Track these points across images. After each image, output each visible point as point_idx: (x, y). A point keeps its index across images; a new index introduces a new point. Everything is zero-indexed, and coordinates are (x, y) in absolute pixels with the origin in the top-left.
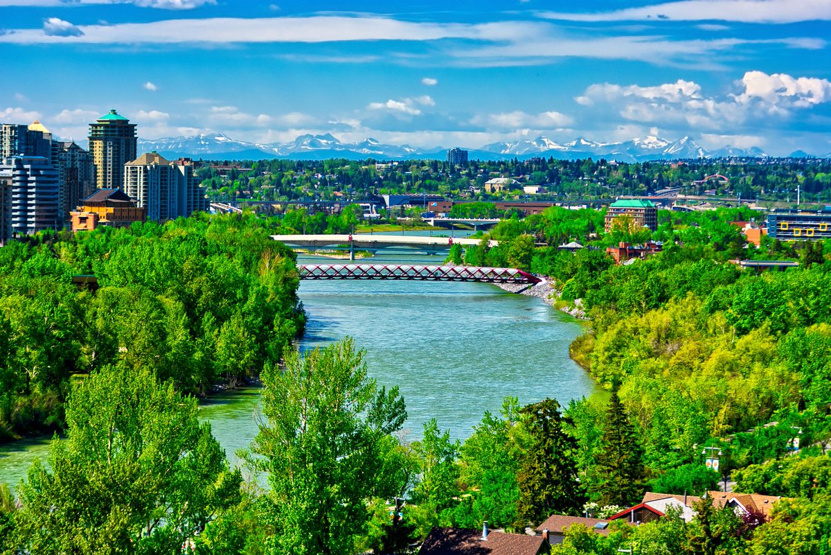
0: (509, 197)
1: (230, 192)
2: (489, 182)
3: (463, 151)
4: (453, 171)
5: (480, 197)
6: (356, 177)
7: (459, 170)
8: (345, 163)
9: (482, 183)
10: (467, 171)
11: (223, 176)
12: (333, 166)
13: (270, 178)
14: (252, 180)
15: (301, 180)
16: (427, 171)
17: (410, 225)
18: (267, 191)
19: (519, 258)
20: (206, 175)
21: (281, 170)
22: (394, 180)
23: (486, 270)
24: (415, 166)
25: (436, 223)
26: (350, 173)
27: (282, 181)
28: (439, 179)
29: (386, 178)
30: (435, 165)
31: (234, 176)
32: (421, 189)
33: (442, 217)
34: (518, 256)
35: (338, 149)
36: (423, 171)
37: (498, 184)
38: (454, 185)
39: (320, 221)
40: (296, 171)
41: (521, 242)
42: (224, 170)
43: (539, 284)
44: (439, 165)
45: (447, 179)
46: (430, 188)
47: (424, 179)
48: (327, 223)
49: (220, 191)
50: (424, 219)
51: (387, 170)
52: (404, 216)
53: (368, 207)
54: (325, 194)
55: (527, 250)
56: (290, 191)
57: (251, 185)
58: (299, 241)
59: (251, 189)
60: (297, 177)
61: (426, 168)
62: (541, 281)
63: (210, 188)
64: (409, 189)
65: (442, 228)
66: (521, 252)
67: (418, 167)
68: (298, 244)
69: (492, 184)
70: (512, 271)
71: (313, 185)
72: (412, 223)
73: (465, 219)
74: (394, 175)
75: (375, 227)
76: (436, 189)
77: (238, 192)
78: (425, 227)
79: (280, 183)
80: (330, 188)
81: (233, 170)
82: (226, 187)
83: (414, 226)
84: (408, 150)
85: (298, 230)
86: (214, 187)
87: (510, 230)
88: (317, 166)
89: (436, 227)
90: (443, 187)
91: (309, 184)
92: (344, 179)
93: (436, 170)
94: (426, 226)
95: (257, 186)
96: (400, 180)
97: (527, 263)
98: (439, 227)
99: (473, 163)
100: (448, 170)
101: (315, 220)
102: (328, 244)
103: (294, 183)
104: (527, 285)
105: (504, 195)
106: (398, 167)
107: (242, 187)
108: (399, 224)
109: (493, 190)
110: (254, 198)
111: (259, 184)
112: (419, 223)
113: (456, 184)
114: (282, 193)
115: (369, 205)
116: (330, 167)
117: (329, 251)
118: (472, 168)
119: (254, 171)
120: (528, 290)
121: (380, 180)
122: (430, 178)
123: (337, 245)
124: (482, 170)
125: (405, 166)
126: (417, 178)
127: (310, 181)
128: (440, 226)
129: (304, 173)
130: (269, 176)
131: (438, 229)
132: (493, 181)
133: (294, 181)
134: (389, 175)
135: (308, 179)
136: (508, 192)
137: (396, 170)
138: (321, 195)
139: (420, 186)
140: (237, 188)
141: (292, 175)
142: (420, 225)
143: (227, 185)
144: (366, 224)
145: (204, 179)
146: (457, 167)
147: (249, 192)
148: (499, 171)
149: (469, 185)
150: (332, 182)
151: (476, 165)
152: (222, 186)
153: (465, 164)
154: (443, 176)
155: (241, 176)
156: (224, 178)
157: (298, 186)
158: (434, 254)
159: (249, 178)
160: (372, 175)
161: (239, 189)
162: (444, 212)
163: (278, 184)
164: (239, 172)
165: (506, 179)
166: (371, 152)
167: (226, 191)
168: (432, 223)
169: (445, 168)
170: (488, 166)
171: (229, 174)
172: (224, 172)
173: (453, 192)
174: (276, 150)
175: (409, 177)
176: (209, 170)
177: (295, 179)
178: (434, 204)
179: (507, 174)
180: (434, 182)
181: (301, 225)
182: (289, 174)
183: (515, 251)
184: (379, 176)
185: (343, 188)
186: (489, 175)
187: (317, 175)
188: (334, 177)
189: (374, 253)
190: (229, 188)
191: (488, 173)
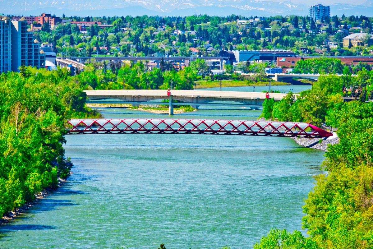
0: (366, 52)
1: (87, 48)
2: (347, 37)
3: (324, 7)
4: (313, 27)
5: (337, 53)
6: (215, 33)
7: (320, 26)
8: (207, 19)
9: (340, 38)
10: (327, 27)
11: (83, 32)
12: (194, 21)
13: (130, 34)
14: (111, 36)
15: (160, 36)
16: (288, 27)
17: (254, 80)
18: (124, 47)
19: (312, 112)
20: (66, 31)
21: (141, 27)
22: (253, 36)
23: (290, 125)
24: (276, 22)
25: (280, 79)
26: (210, 29)
27: (140, 38)
28: (298, 35)
29: (245, 34)
30: (295, 21)
31: (94, 32)
32: (278, 45)
33: (289, 72)
34: (312, 110)
35: (220, 6)
36: (283, 27)
37: (357, 40)
38: (312, 40)
39: (155, 76)
40: (157, 27)
41: (315, 96)
42: (84, 26)
43: (330, 138)
44: (300, 21)
45: (306, 35)
46: (286, 44)
47: (282, 35)
48: (163, 78)
49: (77, 47)
50: (267, 74)
51: (248, 25)
52: (249, 72)
53: (218, 63)
54: (181, 50)
55: (320, 104)
56: (146, 47)
57: (108, 42)
58: (123, 96)
59: (108, 45)
60: (157, 34)
61: (286, 24)
62: (332, 135)
63: (68, 43)
64: (265, 44)
65: (285, 83)
66: (315, 107)
67: (278, 23)
68: (122, 99)
69: (350, 40)
70: (303, 125)
71: (171, 42)
72: (255, 79)
73: (309, 75)
74: (252, 31)
75: (216, 83)
76: (292, 44)
77: (95, 49)
78: (268, 83)
79: (138, 39)
80: (188, 43)
81: (93, 27)
82: (84, 43)
83: (257, 81)
84: (290, 6)
85: (132, 85)
86: (72, 42)
87: (329, 85)
88: (179, 23)
89: (279, 83)
90: (300, 43)
91: (167, 40)
92: (204, 35)
93: (296, 26)
94: (269, 81)
95: (114, 42)
96: (259, 36)
97: (320, 117)
98: (282, 83)
99: (335, 19)
100: (308, 26)
101: (150, 75)
102: (152, 99)
103: (153, 39)
104: (317, 140)
105: (361, 50)
106: (259, 23)
107: (99, 43)
108: (242, 80)
109: (351, 45)
110: (111, 54)
111: (118, 40)
112: (262, 79)
113: (314, 39)
114: (138, 50)
115: (219, 60)
116: (192, 23)
117: (155, 106)
118: (332, 23)
119: (114, 28)
120: (318, 144)
121: (238, 36)
122: (289, 34)
123: (161, 100)
124: (343, 26)
125: (265, 23)
126: (275, 34)
127: (169, 38)
128: (284, 82)
129: (164, 30)
130: (128, 32)
131: (281, 85)
132: (352, 36)
133: (153, 37)
134: (248, 31)
135: (167, 35)
136: (365, 47)
137: (256, 26)
138: (178, 51)
139: (277, 42)
140: (94, 44)
141: (151, 31)
142: (263, 81)
143: (85, 41)
144: (208, 79)
145: (64, 34)
146: (318, 22)
147: (106, 48)
148: (360, 26)
149: (328, 40)
150: (190, 38)
151: (337, 21)
152: (79, 41)
153: (326, 19)
154: (302, 32)
155: (100, 32)
156: (85, 35)
157: (156, 42)
158: (257, 109)
159: (109, 34)
160: (231, 31)
161: (96, 45)
162: (292, 67)
163: (136, 40)
164: (98, 29)
165: (365, 34)
166: (253, 8)
167: (84, 47)
168: (275, 79)
169: (305, 23)
170: (348, 21)
171: (89, 30)
172: (84, 28)
173: (309, 47)
174: (159, 6)
175: (267, 34)
176: (69, 26)
177: (155, 35)
178: (283, 60)
179: (368, 29)
180: (291, 38)
181: (135, 80)
182: (148, 30)
183: (309, 106)
184: (237, 32)
185: (200, 44)
186: (350, 30)
187: (177, 32)
188: (194, 33)
189: (197, 107)
190: (87, 44)
191: (348, 29)
